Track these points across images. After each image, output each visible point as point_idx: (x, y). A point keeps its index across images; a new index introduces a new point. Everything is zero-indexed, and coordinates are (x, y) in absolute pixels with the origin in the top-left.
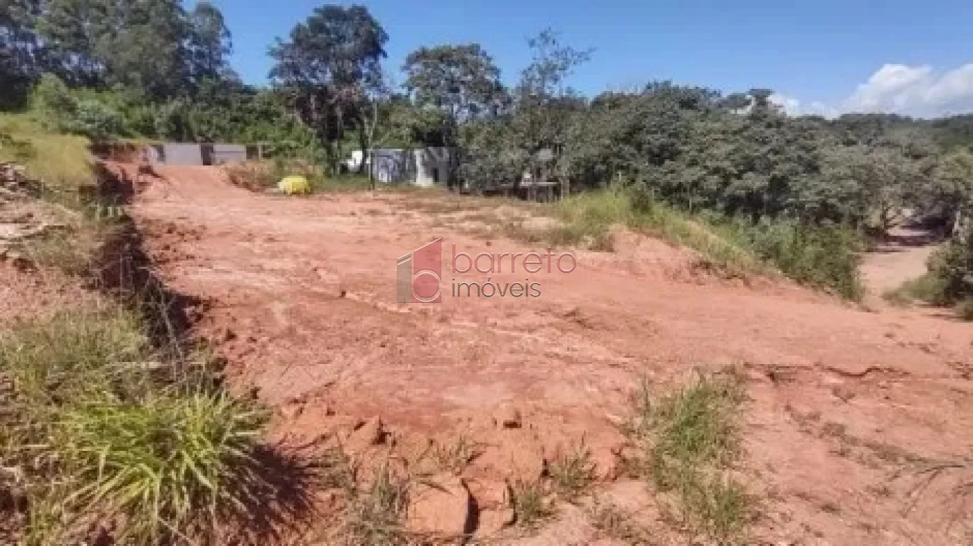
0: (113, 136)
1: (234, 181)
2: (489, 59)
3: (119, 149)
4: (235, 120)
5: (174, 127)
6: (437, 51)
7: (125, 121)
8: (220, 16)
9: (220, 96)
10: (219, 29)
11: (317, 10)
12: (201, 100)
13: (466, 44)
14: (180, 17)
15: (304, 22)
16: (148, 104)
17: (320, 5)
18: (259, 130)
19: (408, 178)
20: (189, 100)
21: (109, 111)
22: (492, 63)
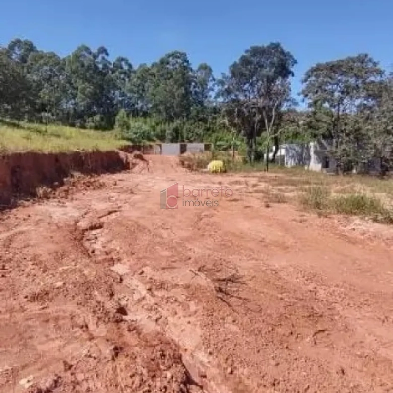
0: (144, 141)
1: (183, 164)
2: (375, 64)
3: (145, 147)
4: (208, 130)
5: (174, 134)
6: (327, 64)
7: (152, 133)
8: (211, 70)
9: (201, 116)
10: (209, 77)
11: (247, 51)
12: (191, 119)
13: (355, 55)
14: (190, 73)
15: (237, 60)
16: (165, 123)
17: (249, 48)
18: (220, 135)
19: (304, 164)
20: (185, 119)
21: (146, 128)
22: (378, 67)
